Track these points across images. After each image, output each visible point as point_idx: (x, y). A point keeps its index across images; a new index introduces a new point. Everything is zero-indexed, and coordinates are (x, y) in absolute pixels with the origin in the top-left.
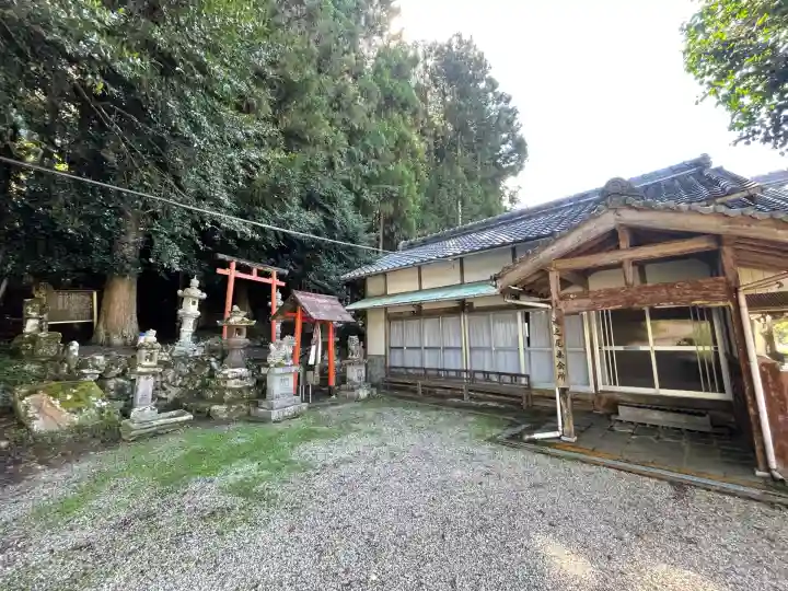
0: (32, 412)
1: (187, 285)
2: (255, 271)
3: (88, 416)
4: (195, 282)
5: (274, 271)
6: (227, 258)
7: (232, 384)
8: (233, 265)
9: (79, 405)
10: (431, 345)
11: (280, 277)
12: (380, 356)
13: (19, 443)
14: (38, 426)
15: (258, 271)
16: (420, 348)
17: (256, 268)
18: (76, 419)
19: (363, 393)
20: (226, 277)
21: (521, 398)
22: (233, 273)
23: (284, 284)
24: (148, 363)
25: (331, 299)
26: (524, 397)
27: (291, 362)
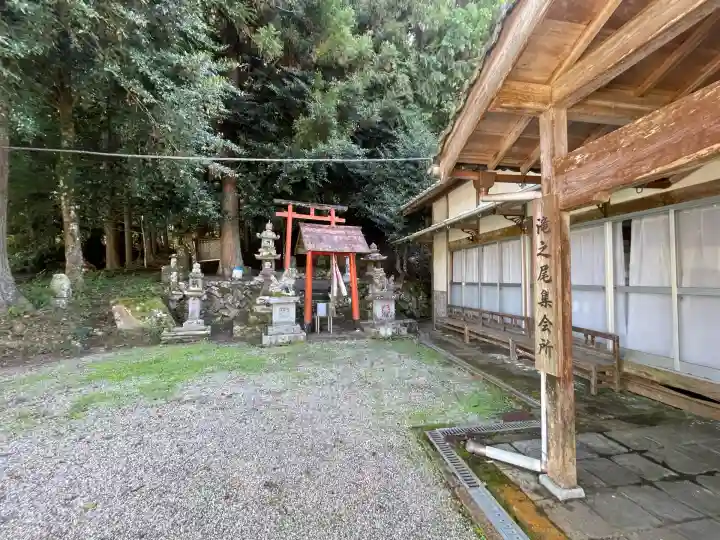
0: (117, 315)
1: (264, 229)
2: (312, 212)
3: (148, 322)
4: (269, 226)
5: (332, 209)
6: (284, 202)
7: (258, 309)
8: (290, 207)
9: (143, 314)
10: (490, 281)
11: (338, 214)
12: (443, 292)
13: (109, 334)
14: (120, 325)
15: (316, 210)
16: (477, 284)
17: (313, 207)
18: (141, 323)
19: (386, 331)
20: (286, 219)
21: (588, 373)
22: (290, 215)
23: (344, 220)
24: (196, 288)
25: (351, 230)
26: (594, 374)
27: (292, 293)
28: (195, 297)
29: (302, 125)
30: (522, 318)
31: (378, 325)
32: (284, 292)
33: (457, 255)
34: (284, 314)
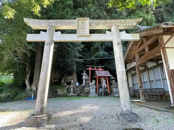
0: (58, 91)
1: (83, 73)
2: (95, 68)
4: (85, 72)
5: (100, 67)
6: (88, 66)
7: (86, 90)
8: (90, 67)
9: (63, 91)
11: (102, 68)
12: (131, 87)
13: (57, 95)
18: (63, 93)
19: (117, 95)
20: (89, 70)
21: (158, 96)
22: (90, 69)
23: (103, 70)
24: (72, 86)
25: (106, 71)
26: (159, 96)
27: (94, 86)
28: (72, 87)
29: (93, 48)
30: (148, 89)
31: (115, 94)
32: (92, 86)
33: (134, 77)
34: (93, 91)
